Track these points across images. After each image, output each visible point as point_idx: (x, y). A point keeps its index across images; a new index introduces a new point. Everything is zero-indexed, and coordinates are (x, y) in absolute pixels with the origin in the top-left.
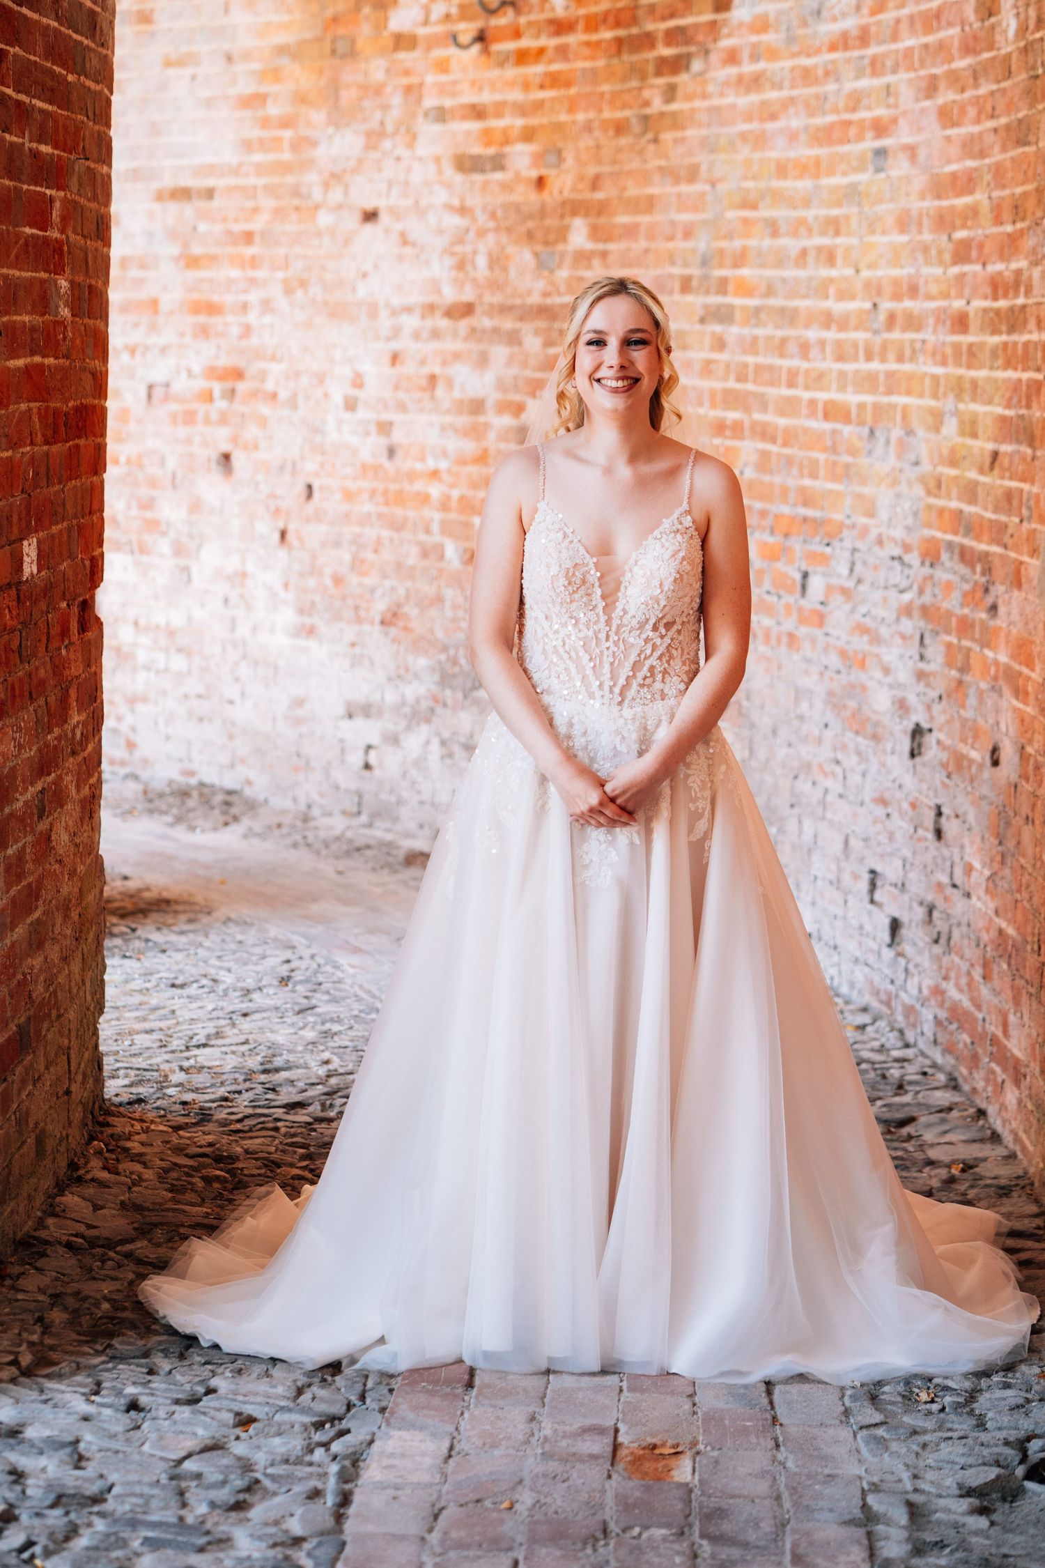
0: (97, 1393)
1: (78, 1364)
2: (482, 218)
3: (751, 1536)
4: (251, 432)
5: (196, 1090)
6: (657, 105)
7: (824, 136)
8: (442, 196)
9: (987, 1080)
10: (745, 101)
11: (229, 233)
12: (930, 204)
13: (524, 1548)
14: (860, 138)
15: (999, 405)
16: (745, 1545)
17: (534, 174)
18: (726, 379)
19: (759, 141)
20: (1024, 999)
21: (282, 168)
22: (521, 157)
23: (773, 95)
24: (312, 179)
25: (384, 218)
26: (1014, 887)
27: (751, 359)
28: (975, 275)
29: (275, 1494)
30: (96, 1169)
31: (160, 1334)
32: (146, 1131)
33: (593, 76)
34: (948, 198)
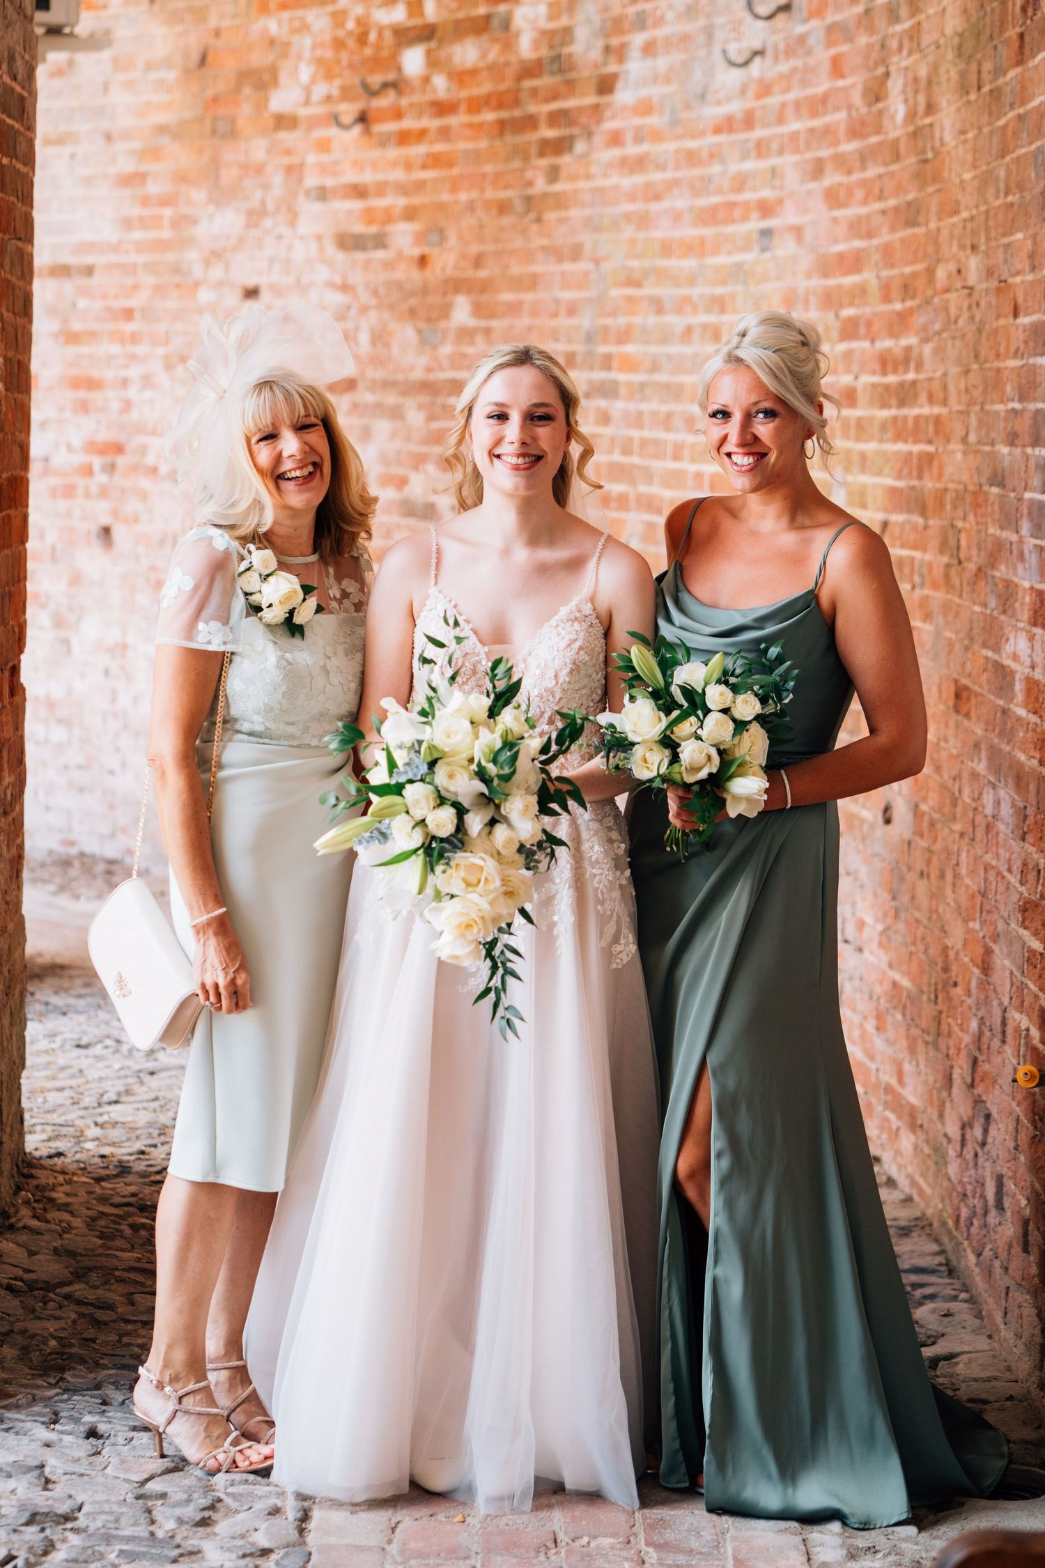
0: (55, 1422)
1: (34, 1396)
2: (364, 296)
3: (694, 1544)
4: (132, 505)
5: (113, 1144)
6: (540, 185)
7: (710, 216)
8: (323, 274)
9: (882, 1128)
10: (629, 182)
11: (109, 309)
12: (817, 283)
13: (480, 1556)
14: (745, 218)
15: (889, 476)
16: (690, 1552)
17: (417, 252)
18: (611, 452)
19: (643, 221)
20: (921, 1048)
21: (162, 246)
22: (403, 236)
23: (656, 176)
24: (193, 257)
25: (265, 296)
26: (909, 940)
27: (636, 434)
28: (863, 351)
29: (237, 1512)
30: (25, 1216)
31: (108, 1368)
32: (69, 1182)
33: (476, 156)
34: (834, 276)
